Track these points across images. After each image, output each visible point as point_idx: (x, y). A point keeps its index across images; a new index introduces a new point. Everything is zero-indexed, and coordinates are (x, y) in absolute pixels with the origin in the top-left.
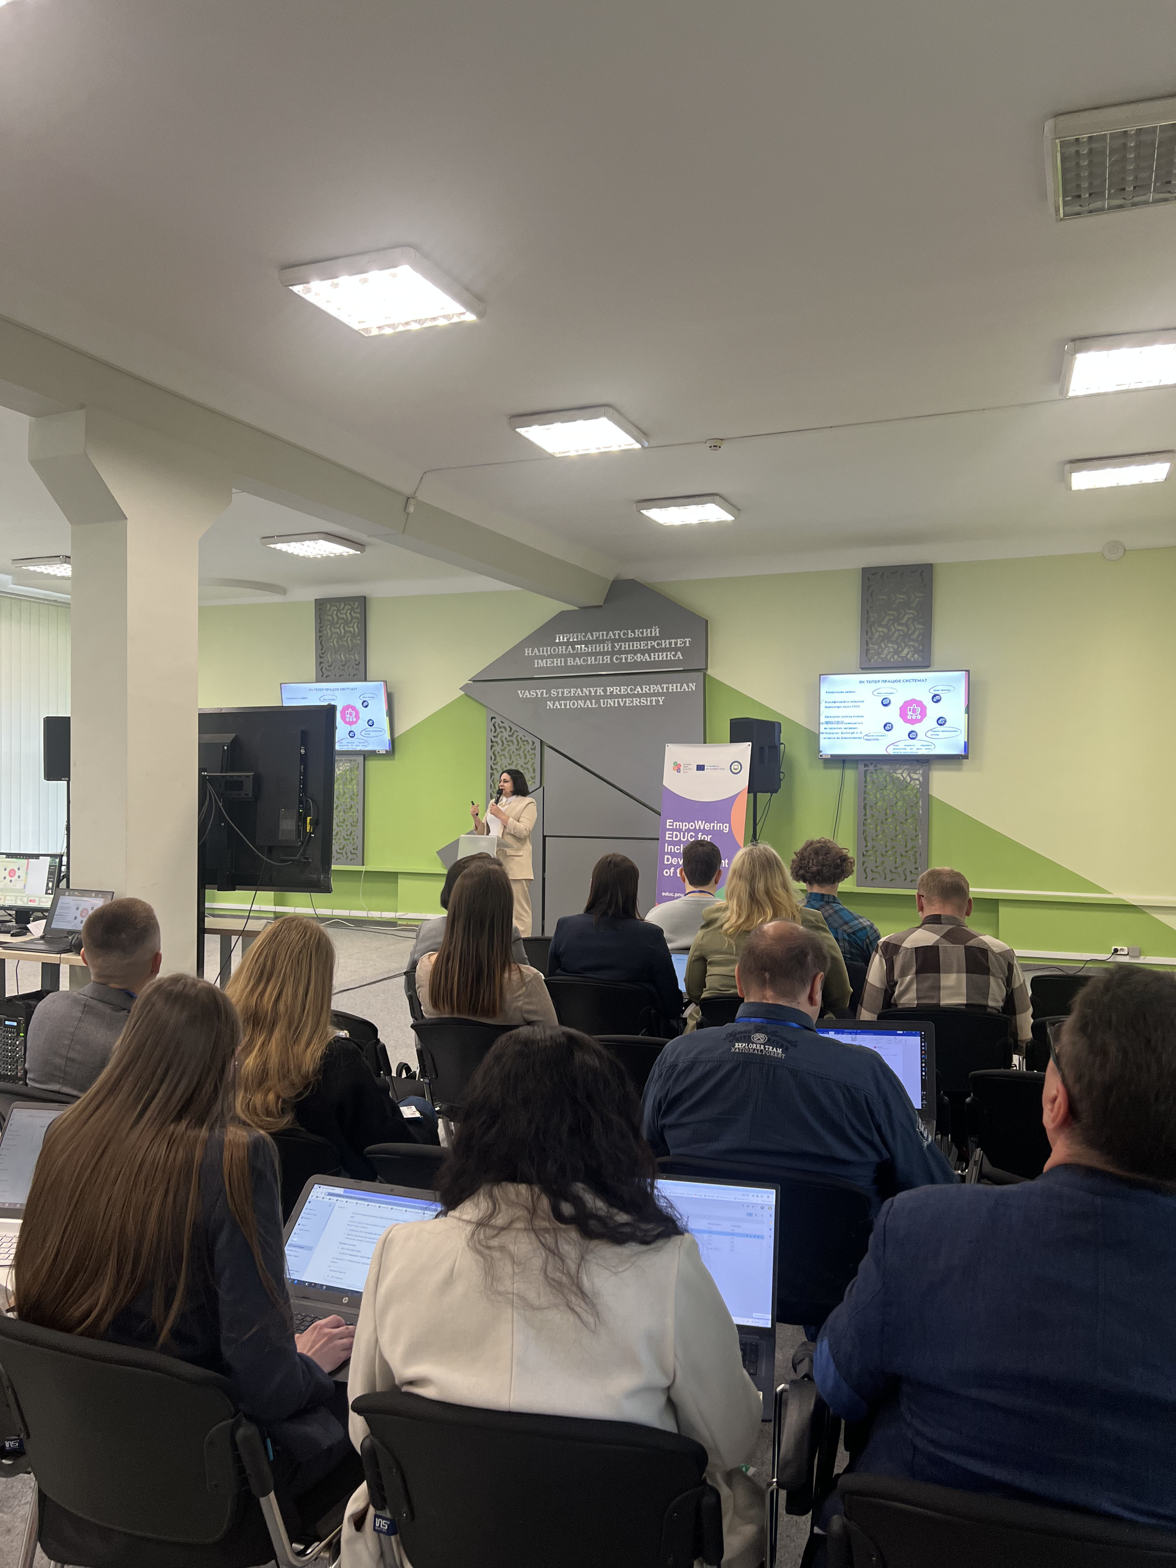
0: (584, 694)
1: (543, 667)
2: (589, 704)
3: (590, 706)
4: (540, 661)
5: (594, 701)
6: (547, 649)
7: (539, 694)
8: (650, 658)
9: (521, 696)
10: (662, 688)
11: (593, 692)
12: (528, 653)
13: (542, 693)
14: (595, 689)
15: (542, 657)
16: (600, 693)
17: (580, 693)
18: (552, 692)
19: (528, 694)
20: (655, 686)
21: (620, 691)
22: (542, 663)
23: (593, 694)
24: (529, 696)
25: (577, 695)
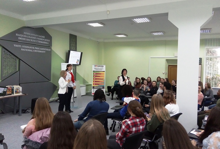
5: (32, 50)
6: (22, 35)
7: (19, 46)
8: (43, 43)
12: (17, 35)
14: (32, 47)
17: (29, 47)
18: (23, 46)
19: (16, 46)
20: (44, 49)
21: (37, 49)
22: (20, 38)
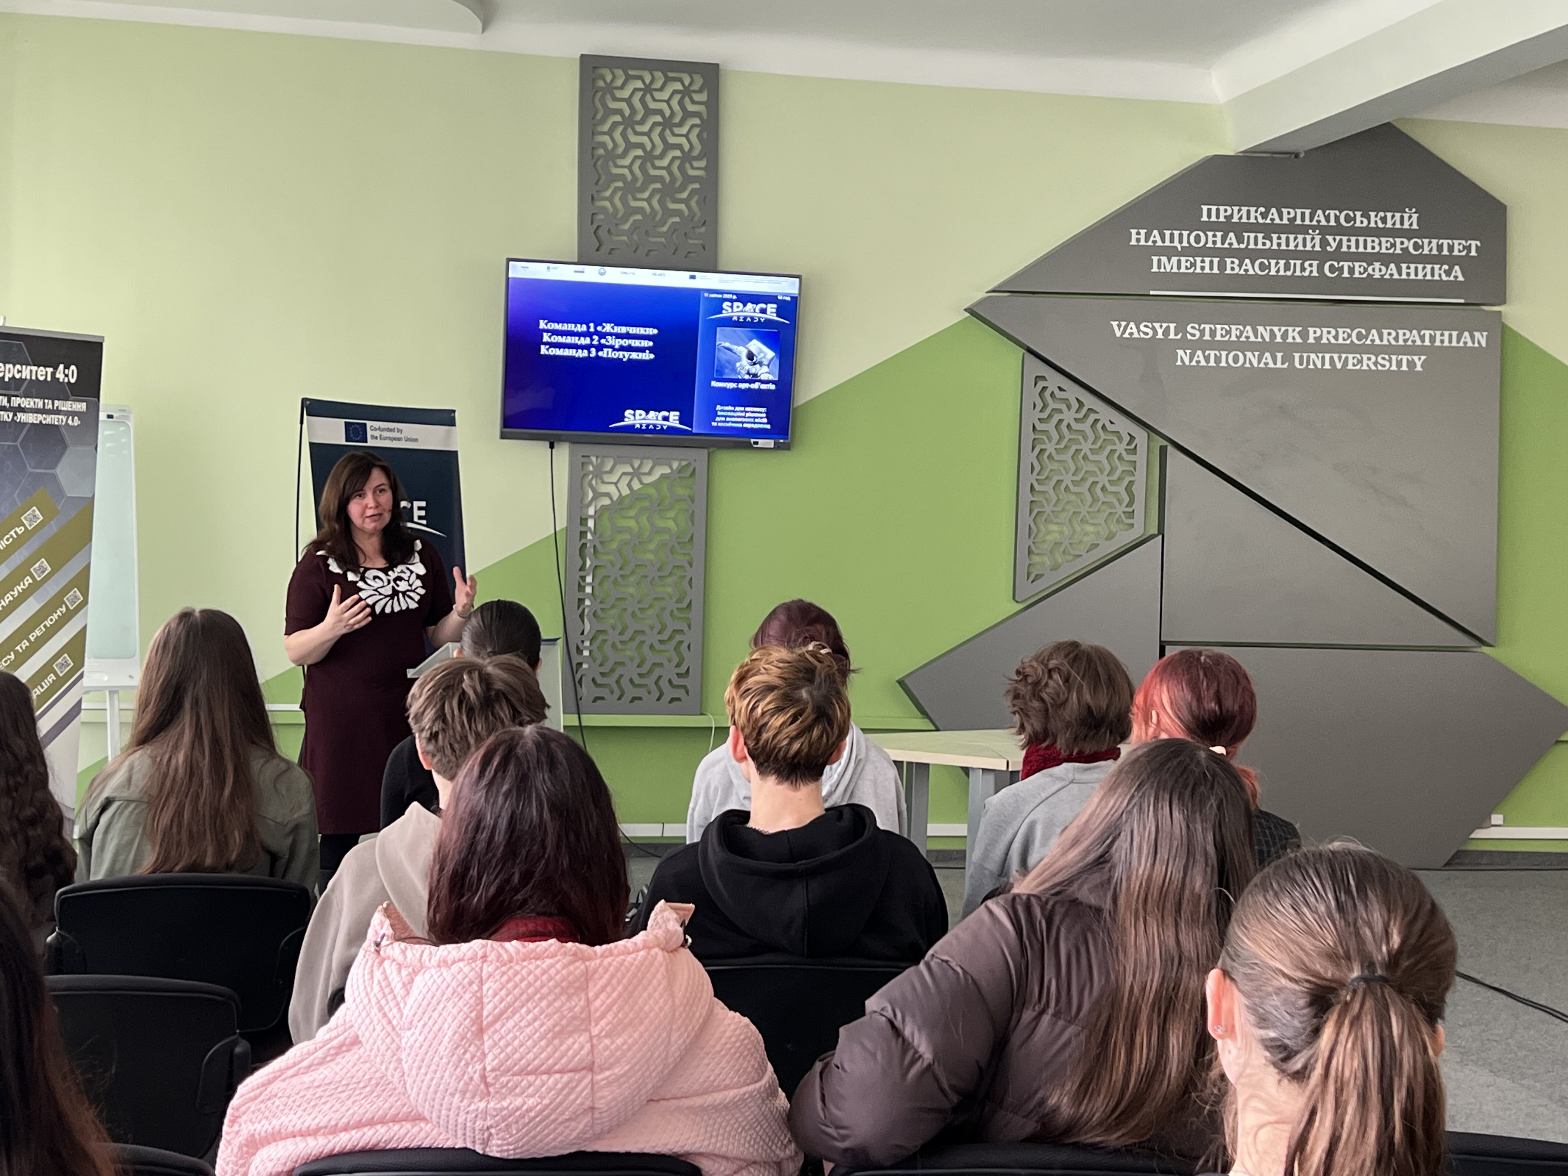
0: (1260, 339)
1: (1171, 274)
2: (1270, 361)
3: (1271, 365)
4: (1164, 259)
5: (1279, 355)
6: (1181, 235)
7: (1160, 331)
8: (1400, 274)
9: (1118, 334)
10: (1422, 338)
11: (1279, 335)
12: (1138, 240)
13: (1166, 332)
14: (1283, 329)
15: (1170, 252)
16: (1294, 338)
17: (1251, 334)
18: (1189, 329)
19: (1135, 330)
20: (1408, 332)
21: (1336, 337)
22: (1169, 265)
23: (1279, 339)
24: (1136, 335)
25: (1243, 339)
